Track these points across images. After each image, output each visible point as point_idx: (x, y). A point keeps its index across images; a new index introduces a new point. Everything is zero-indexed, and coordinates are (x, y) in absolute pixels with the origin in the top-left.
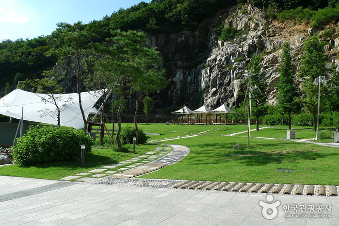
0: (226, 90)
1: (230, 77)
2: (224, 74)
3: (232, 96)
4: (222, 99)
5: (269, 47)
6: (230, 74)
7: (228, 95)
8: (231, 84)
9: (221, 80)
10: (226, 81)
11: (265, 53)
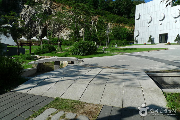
0: (34, 30)
1: (36, 24)
2: (32, 23)
3: (38, 33)
4: (33, 34)
5: (53, 13)
6: (36, 23)
7: (36, 33)
8: (37, 27)
9: (31, 25)
10: (34, 26)
11: (52, 16)
